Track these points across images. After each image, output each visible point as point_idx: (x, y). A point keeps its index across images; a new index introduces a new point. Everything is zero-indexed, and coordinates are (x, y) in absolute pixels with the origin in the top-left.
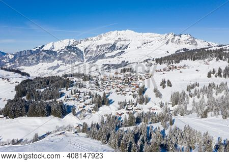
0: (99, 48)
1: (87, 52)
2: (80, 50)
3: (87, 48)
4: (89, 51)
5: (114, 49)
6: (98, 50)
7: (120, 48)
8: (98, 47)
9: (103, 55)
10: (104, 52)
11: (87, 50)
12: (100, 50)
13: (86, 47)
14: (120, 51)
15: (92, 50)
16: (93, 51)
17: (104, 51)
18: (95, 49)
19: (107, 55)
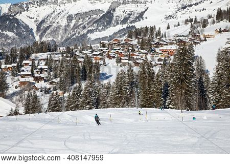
0: (74, 22)
1: (45, 32)
2: (27, 27)
3: (43, 21)
4: (48, 28)
5: (109, 23)
6: (72, 25)
7: (125, 21)
8: (70, 18)
9: (84, 36)
10: (85, 31)
11: (45, 25)
12: (76, 27)
13: (40, 19)
14: (125, 26)
15: (55, 25)
16: (58, 28)
17: (84, 28)
18: (64, 23)
19: (93, 36)
